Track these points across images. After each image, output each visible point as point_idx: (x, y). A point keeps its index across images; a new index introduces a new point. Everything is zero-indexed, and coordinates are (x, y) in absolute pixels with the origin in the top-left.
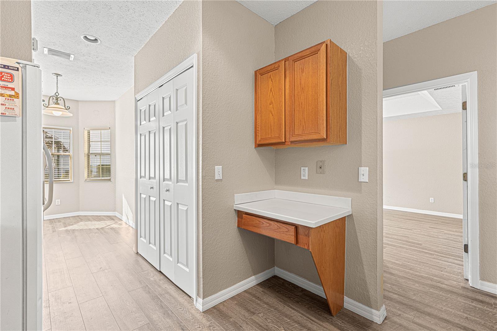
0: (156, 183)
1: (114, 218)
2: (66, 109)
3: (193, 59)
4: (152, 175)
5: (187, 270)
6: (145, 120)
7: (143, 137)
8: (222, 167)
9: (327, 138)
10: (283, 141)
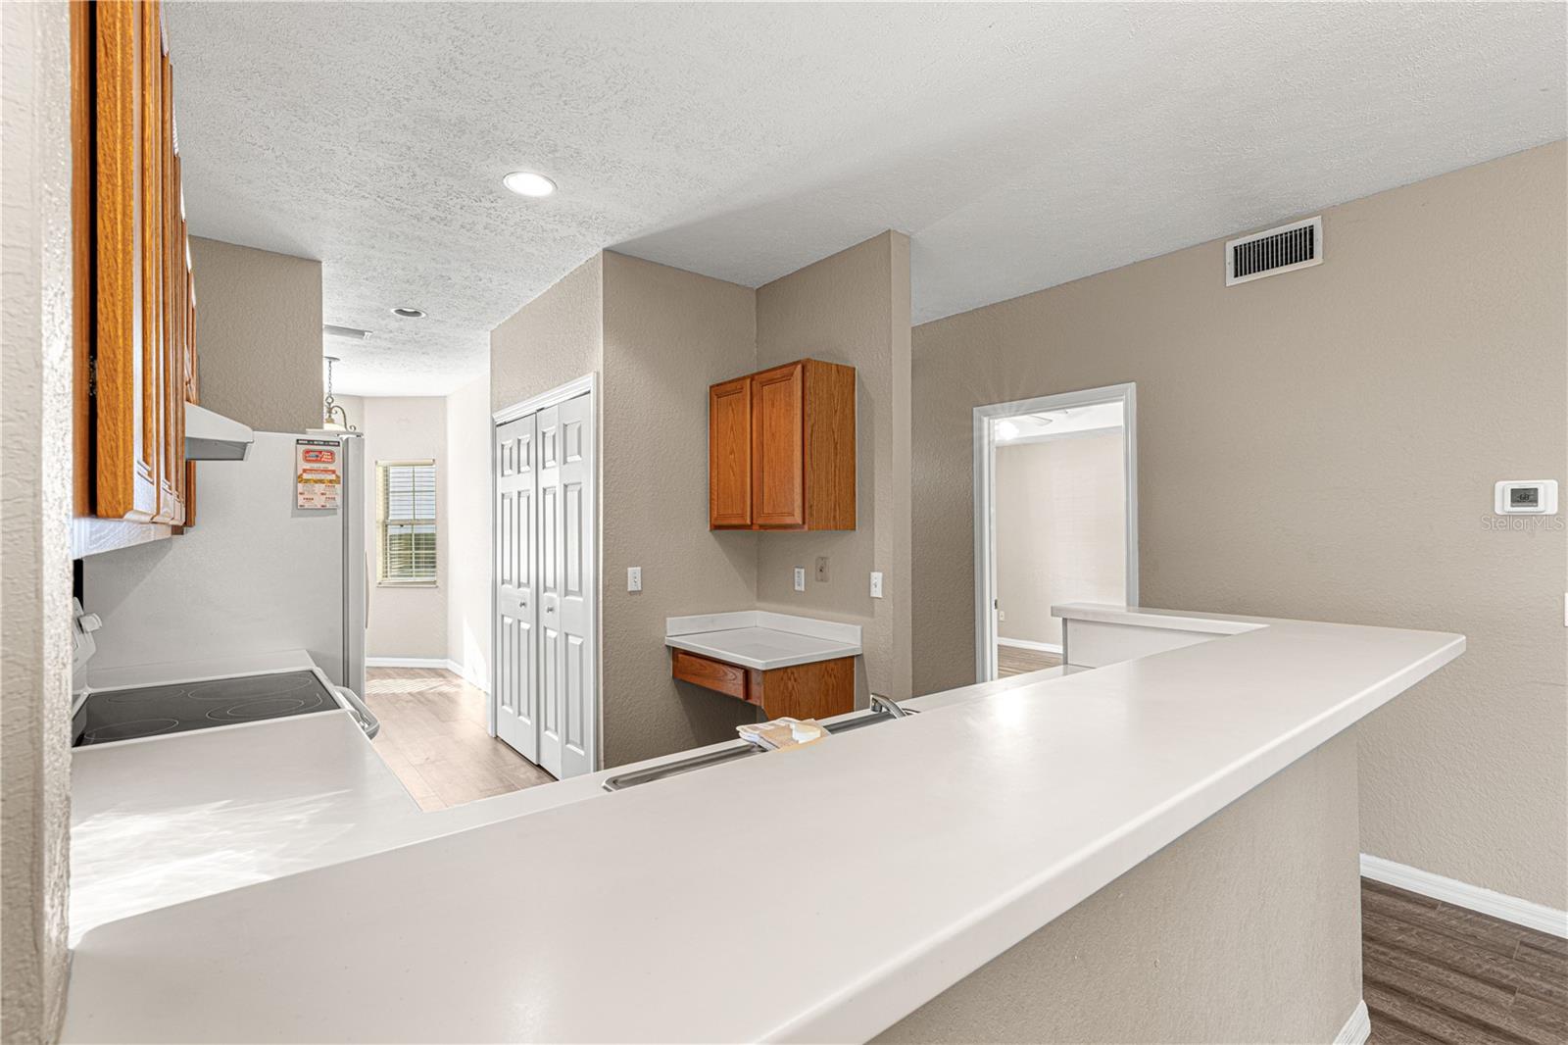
0: (531, 594)
1: (444, 672)
3: (588, 382)
4: (524, 580)
5: (582, 753)
6: (511, 468)
7: (507, 502)
8: (641, 570)
9: (804, 523)
10: (749, 522)
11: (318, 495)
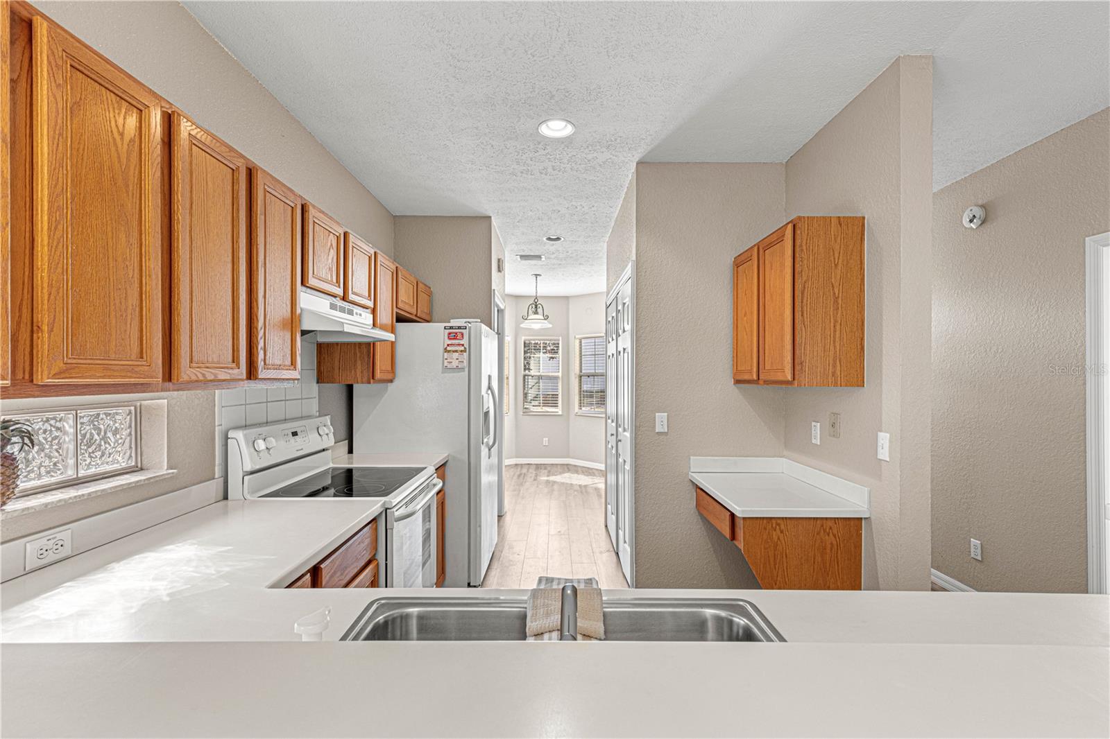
0: (615, 428)
2: (545, 319)
3: (629, 268)
6: (611, 337)
8: (668, 415)
9: (794, 379)
10: (755, 377)
11: (454, 359)
